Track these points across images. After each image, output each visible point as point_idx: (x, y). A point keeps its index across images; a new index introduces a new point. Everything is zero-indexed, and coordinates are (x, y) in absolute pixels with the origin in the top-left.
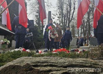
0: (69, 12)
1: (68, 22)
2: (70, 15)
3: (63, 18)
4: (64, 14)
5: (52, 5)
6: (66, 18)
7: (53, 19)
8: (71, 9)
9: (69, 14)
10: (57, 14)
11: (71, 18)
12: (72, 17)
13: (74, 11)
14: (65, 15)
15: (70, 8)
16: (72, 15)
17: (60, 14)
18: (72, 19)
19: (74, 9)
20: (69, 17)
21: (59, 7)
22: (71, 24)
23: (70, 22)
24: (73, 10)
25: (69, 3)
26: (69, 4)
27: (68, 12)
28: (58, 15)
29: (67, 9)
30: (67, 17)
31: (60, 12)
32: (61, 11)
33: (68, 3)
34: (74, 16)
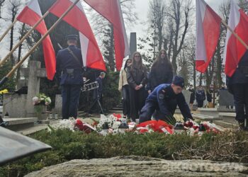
0: (174, 33)
1: (172, 54)
2: (176, 39)
3: (163, 45)
4: (165, 36)
5: (137, 18)
6: (168, 45)
7: (141, 48)
8: (180, 26)
9: (174, 37)
10: (148, 38)
11: (179, 44)
12: (182, 43)
13: (186, 29)
14: (165, 40)
15: (178, 23)
16: (181, 39)
17: (154, 39)
18: (180, 48)
19: (187, 25)
20: (174, 42)
21: (153, 21)
22: (179, 57)
23: (176, 53)
24: (183, 29)
25: (175, 14)
26: (174, 16)
27: (172, 32)
28: (151, 39)
29: (171, 26)
30: (172, 43)
31: (155, 33)
32: (157, 31)
33: (172, 13)
34: (185, 42)
